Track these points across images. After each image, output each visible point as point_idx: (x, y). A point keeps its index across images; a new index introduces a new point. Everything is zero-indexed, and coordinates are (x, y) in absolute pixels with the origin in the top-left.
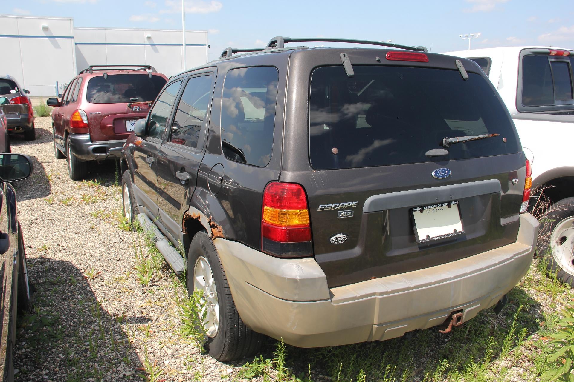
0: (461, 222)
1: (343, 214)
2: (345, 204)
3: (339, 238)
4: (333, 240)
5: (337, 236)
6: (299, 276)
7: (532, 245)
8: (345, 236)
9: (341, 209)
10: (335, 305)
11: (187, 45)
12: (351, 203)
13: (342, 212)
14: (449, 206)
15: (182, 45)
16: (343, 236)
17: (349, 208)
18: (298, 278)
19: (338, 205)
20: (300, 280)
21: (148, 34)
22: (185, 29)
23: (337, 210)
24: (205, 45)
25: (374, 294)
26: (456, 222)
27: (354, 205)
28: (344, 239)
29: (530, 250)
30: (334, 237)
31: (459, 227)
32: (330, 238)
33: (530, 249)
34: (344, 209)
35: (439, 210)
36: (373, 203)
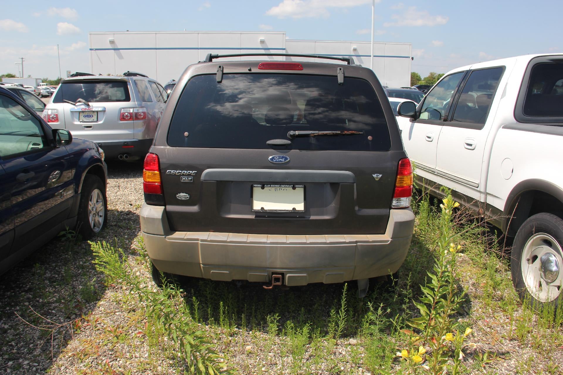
0: (303, 204)
1: (184, 179)
2: (186, 172)
3: (183, 196)
4: (178, 197)
5: (181, 194)
6: (147, 216)
7: (391, 238)
8: (187, 195)
9: (183, 175)
10: (168, 240)
11: (374, 56)
12: (191, 172)
13: (184, 177)
14: (294, 188)
15: (370, 56)
16: (186, 195)
17: (189, 175)
18: (145, 216)
19: (181, 171)
20: (146, 218)
21: (354, 46)
22: (373, 42)
23: (180, 175)
24: (408, 57)
25: (198, 240)
26: (299, 202)
27: (193, 174)
28: (187, 197)
29: (389, 243)
30: (179, 194)
31: (300, 207)
32: (176, 195)
33: (388, 241)
34: (186, 175)
35: (283, 189)
36: (208, 174)
